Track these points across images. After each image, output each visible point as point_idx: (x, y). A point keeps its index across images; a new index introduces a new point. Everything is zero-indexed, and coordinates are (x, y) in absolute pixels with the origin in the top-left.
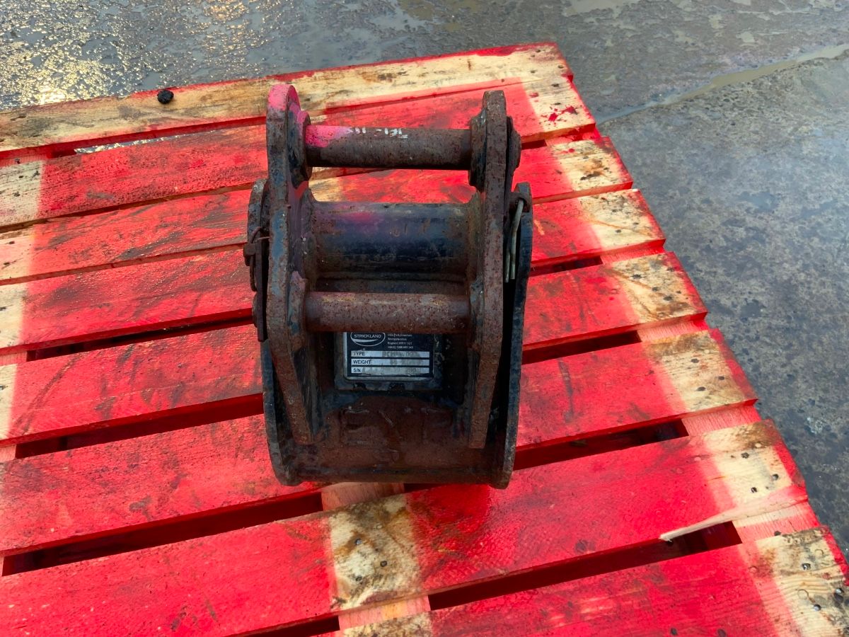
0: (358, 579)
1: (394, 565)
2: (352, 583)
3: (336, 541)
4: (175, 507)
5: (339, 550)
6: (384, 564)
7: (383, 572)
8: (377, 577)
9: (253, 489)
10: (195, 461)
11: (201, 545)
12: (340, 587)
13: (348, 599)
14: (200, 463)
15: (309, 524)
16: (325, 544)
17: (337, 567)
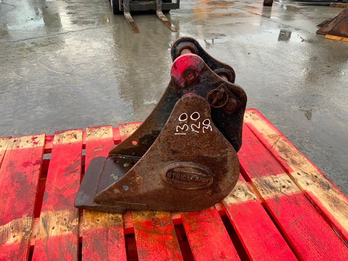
0: (246, 195)
1: (239, 187)
2: (247, 196)
3: (235, 201)
4: (234, 256)
5: (238, 201)
6: (239, 189)
7: (242, 189)
8: (244, 190)
9: (220, 228)
10: (211, 252)
11: (247, 243)
12: (250, 199)
13: (253, 197)
14: (212, 249)
15: (231, 209)
16: (236, 204)
17: (243, 200)
